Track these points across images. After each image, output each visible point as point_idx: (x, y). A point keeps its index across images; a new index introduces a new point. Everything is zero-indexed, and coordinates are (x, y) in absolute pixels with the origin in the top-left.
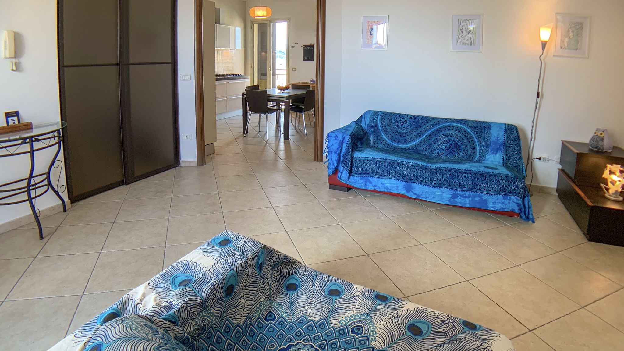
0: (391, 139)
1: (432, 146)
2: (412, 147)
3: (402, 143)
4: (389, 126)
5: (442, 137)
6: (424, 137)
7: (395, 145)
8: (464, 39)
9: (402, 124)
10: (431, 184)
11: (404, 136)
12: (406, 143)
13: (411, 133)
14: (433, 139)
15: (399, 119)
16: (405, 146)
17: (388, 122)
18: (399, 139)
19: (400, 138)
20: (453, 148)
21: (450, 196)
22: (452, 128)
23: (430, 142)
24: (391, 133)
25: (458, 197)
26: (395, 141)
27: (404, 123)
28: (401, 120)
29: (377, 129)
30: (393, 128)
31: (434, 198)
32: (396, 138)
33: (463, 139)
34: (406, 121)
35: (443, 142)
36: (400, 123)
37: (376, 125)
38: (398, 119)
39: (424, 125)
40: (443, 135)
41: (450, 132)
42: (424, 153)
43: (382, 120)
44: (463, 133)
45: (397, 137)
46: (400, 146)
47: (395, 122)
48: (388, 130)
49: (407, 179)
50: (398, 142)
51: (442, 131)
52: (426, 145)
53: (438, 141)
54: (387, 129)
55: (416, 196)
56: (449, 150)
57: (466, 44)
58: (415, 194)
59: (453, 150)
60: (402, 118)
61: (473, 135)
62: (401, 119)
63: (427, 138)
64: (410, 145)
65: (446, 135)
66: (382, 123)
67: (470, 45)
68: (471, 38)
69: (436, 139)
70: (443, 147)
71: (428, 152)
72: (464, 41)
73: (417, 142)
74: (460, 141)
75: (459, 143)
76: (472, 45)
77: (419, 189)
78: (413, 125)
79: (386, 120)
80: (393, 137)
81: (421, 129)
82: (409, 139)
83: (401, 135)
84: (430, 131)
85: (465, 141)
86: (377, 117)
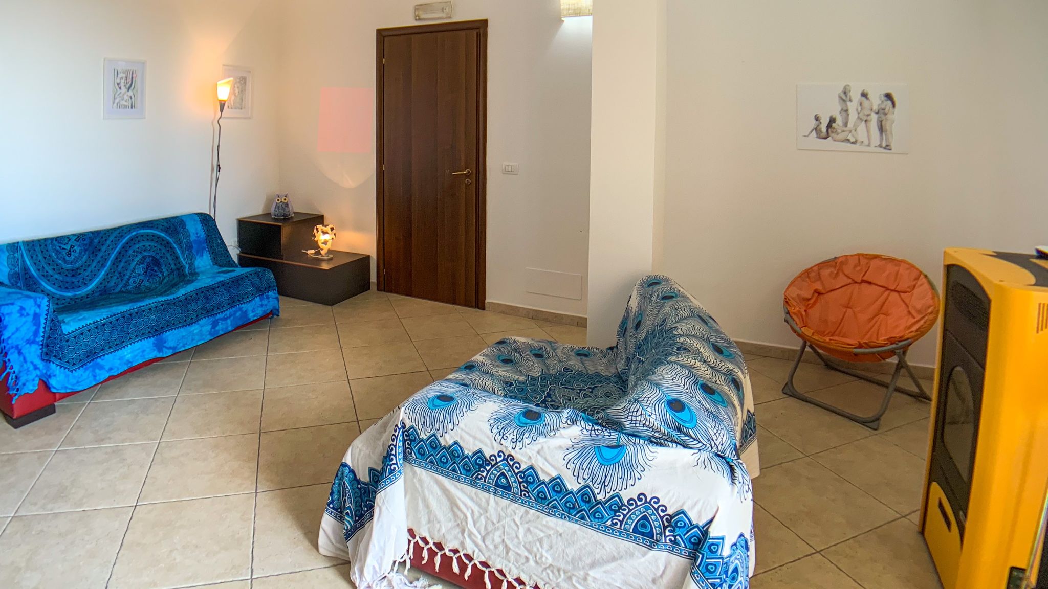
0: (60, 287)
1: (124, 275)
2: (97, 288)
3: (80, 287)
4: (49, 264)
5: (133, 255)
6: (109, 264)
7: (69, 294)
8: (123, 100)
9: (69, 254)
10: (186, 323)
11: (80, 274)
12: (85, 284)
13: (89, 265)
14: (122, 264)
15: (60, 247)
16: (86, 290)
17: (45, 258)
18: (73, 282)
19: (74, 280)
20: (153, 265)
21: (210, 327)
22: (142, 238)
23: (120, 269)
24: (57, 276)
25: (219, 322)
26: (67, 288)
27: (70, 251)
28: (63, 249)
29: (30, 277)
30: (57, 265)
31: (193, 340)
32: (67, 282)
33: (160, 249)
34: (72, 248)
35: (137, 264)
36: (64, 254)
37: (26, 270)
38: (58, 248)
39: (103, 245)
40: (134, 252)
41: (141, 245)
42: (117, 290)
43: (32, 257)
44: (157, 242)
45: (69, 279)
46: (78, 293)
47: (56, 254)
48: (51, 272)
49: (156, 330)
50: (73, 288)
51: (130, 247)
52: (115, 277)
53: (129, 264)
54: (47, 272)
55: (171, 351)
56: (148, 272)
57: (125, 107)
58: (170, 348)
59: (153, 270)
60: (65, 245)
61: (171, 240)
62: (63, 246)
63: (114, 264)
64: (93, 285)
65: (137, 252)
66: (35, 264)
67: (130, 107)
68: (131, 98)
69: (126, 262)
70: (140, 270)
71: (120, 286)
72: (124, 103)
73: (101, 276)
74: (158, 253)
75: (158, 257)
76: (133, 107)
77: (173, 338)
78: (86, 250)
79: (39, 255)
80: (62, 281)
81: (100, 254)
82: (88, 276)
83: (74, 273)
84: (115, 252)
85: (164, 251)
86: (22, 255)
